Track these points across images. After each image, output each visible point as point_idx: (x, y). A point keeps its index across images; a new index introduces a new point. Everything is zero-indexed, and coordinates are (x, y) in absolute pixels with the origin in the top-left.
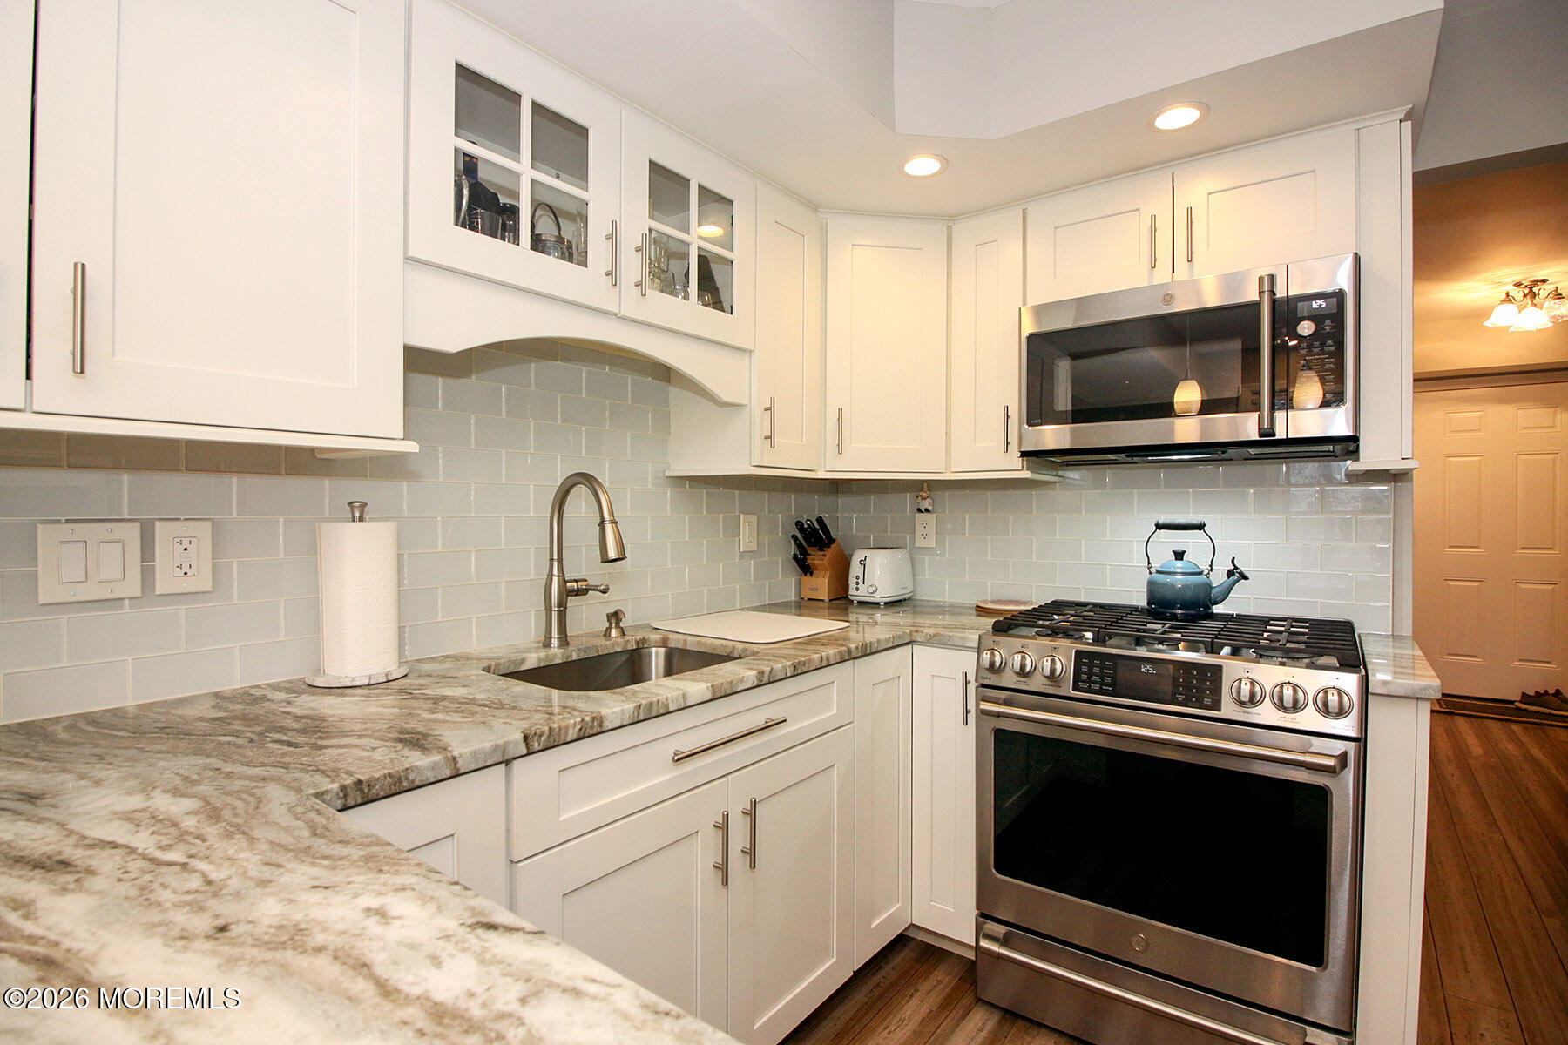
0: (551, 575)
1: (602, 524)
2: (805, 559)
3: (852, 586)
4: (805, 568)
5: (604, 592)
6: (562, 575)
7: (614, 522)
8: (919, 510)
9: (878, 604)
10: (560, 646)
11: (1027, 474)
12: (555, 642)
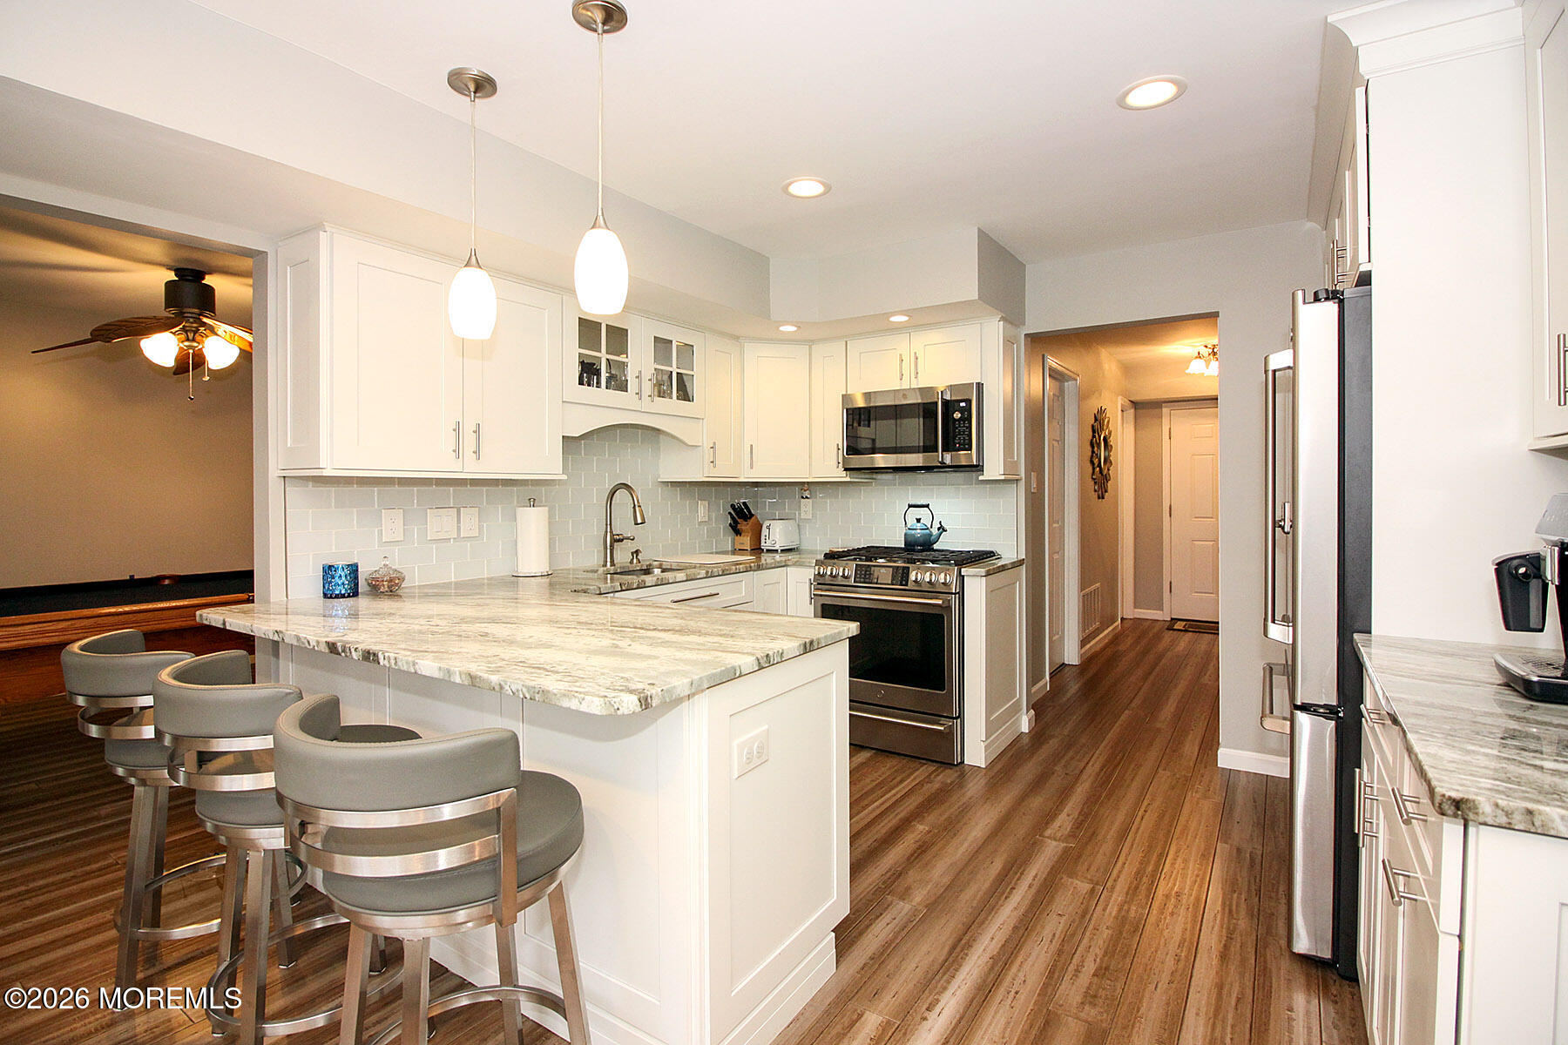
0: (606, 532)
1: (634, 507)
2: (737, 526)
3: (763, 541)
4: (737, 532)
5: (633, 540)
6: (611, 532)
7: (639, 506)
8: (803, 497)
9: (777, 550)
10: (611, 566)
11: (848, 479)
12: (609, 564)
